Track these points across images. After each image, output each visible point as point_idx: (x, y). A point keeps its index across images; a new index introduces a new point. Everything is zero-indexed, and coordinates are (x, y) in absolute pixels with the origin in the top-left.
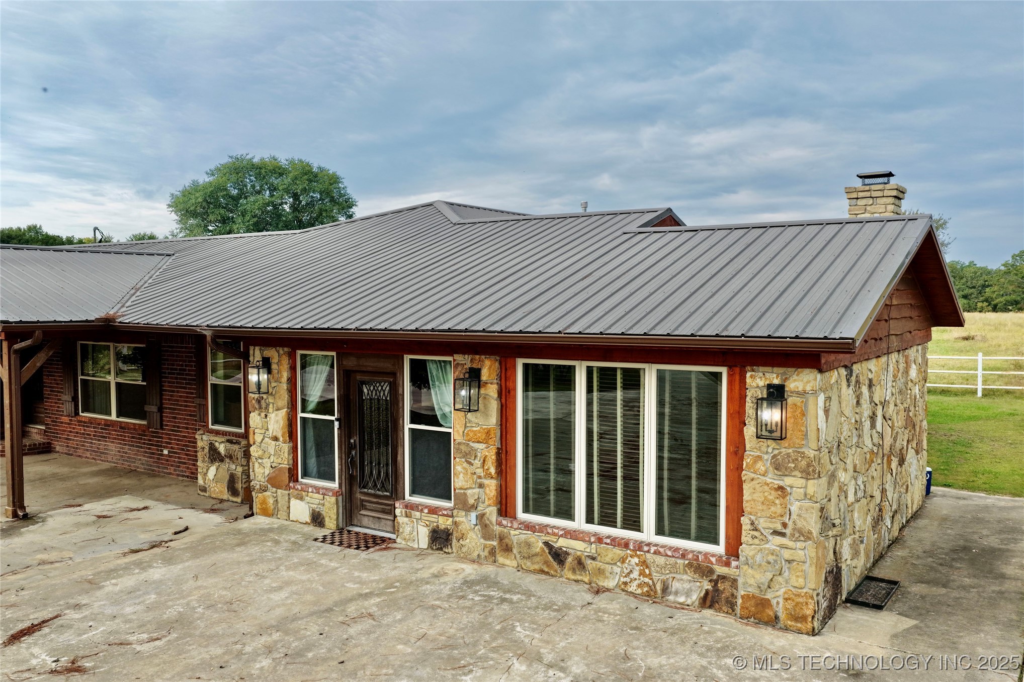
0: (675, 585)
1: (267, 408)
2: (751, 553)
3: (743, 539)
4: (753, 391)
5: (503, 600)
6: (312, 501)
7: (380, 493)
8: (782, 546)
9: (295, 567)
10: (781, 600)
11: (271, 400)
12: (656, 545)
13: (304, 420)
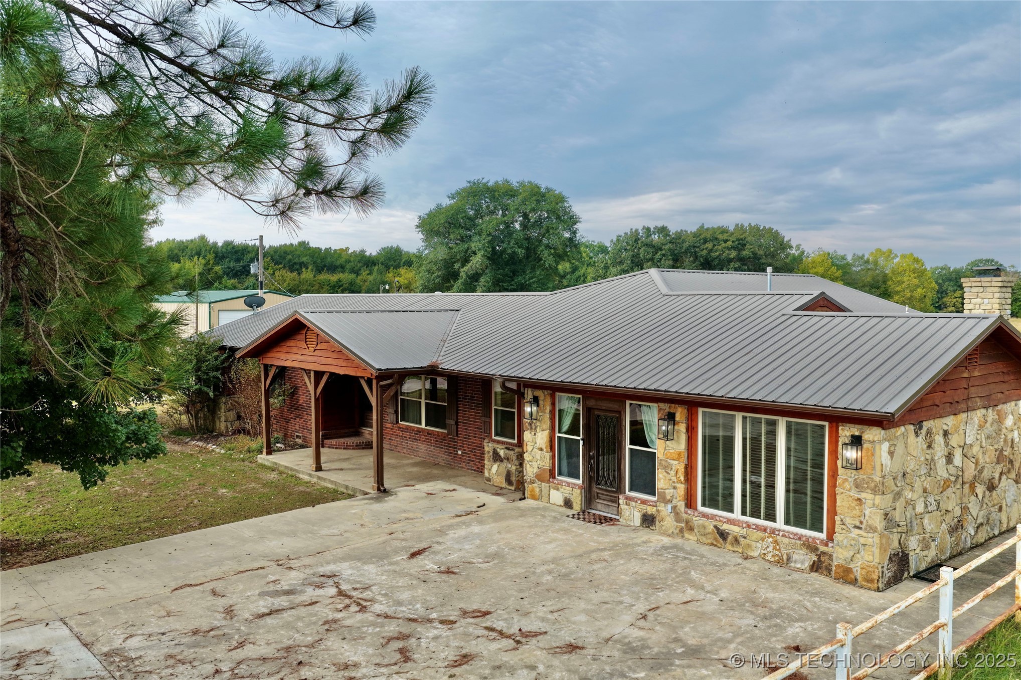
0: (795, 557)
1: (536, 429)
2: (841, 539)
3: (836, 530)
4: (843, 438)
5: (685, 558)
6: (565, 491)
7: (610, 489)
8: (859, 536)
9: (557, 531)
10: (859, 569)
11: (538, 424)
12: (784, 531)
13: (559, 437)
